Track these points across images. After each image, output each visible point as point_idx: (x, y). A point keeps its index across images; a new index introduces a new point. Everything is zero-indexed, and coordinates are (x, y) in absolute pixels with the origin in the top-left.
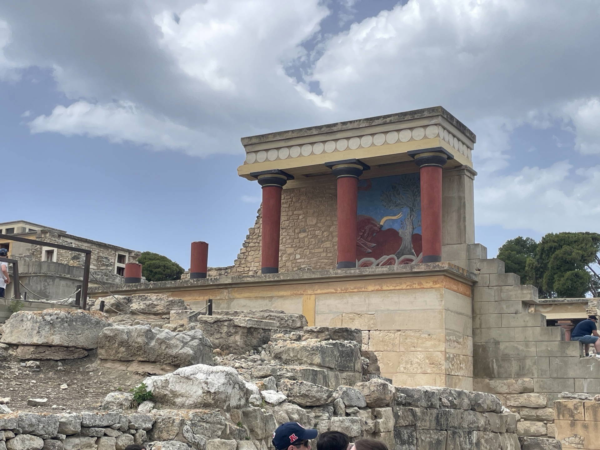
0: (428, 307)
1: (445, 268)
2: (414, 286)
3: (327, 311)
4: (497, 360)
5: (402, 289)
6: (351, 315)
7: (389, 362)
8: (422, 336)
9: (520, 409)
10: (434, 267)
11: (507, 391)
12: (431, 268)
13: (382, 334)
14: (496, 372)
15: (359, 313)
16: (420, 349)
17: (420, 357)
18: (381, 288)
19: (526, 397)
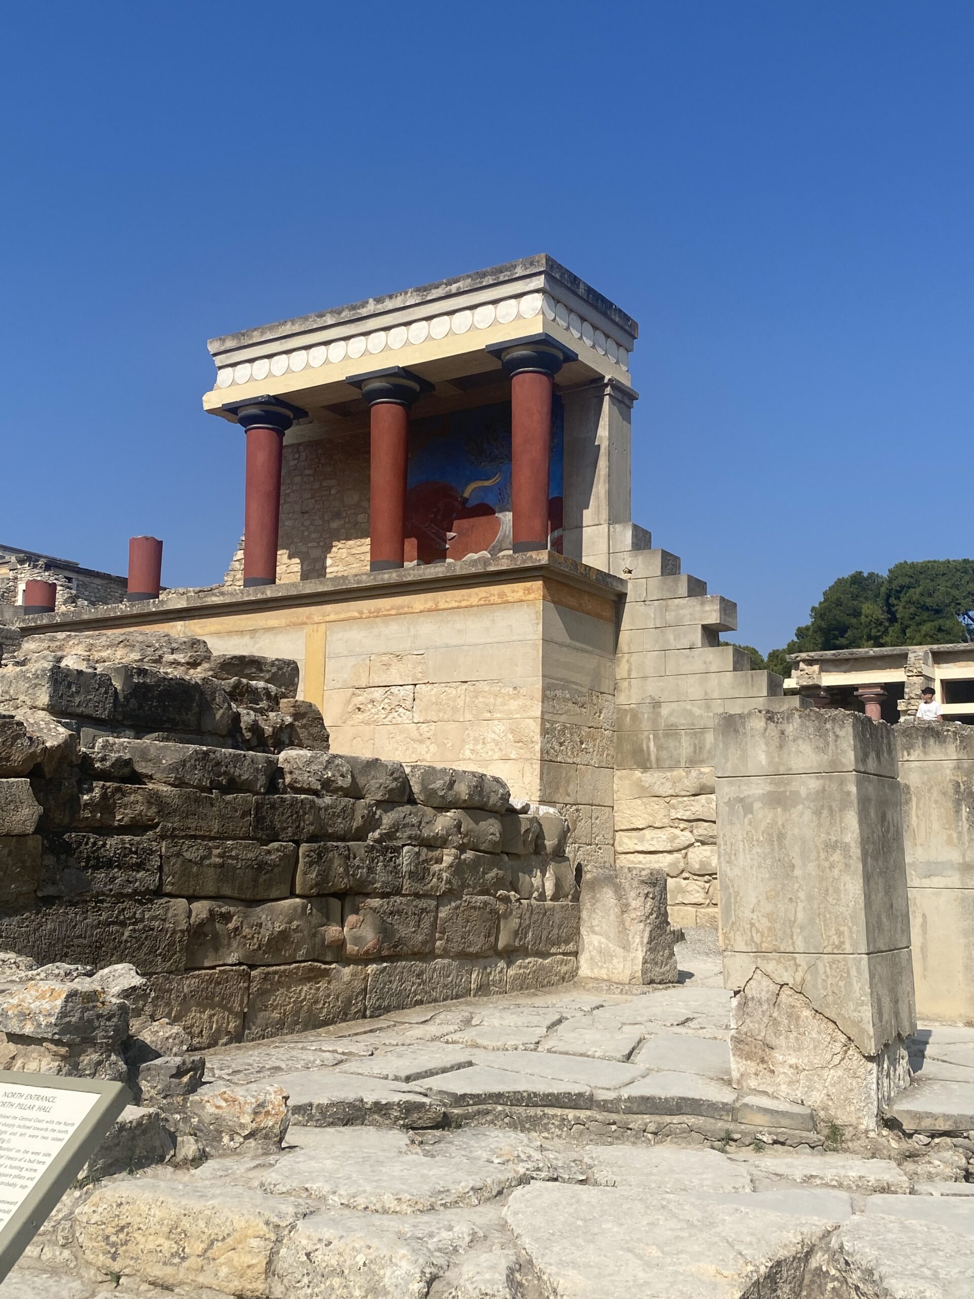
0: (515, 638)
1: (543, 562)
2: (492, 598)
3: (346, 653)
4: (656, 737)
5: (472, 606)
6: (385, 658)
7: (446, 742)
8: (503, 691)
9: (694, 824)
10: (524, 561)
11: (671, 792)
12: (519, 563)
13: (436, 689)
14: (653, 757)
15: (398, 653)
16: (499, 715)
17: (498, 731)
18: (436, 605)
19: (703, 801)
